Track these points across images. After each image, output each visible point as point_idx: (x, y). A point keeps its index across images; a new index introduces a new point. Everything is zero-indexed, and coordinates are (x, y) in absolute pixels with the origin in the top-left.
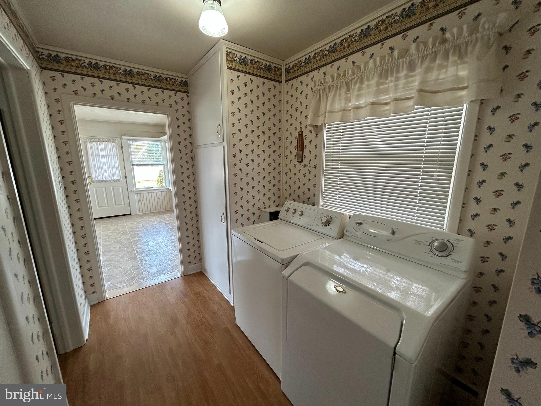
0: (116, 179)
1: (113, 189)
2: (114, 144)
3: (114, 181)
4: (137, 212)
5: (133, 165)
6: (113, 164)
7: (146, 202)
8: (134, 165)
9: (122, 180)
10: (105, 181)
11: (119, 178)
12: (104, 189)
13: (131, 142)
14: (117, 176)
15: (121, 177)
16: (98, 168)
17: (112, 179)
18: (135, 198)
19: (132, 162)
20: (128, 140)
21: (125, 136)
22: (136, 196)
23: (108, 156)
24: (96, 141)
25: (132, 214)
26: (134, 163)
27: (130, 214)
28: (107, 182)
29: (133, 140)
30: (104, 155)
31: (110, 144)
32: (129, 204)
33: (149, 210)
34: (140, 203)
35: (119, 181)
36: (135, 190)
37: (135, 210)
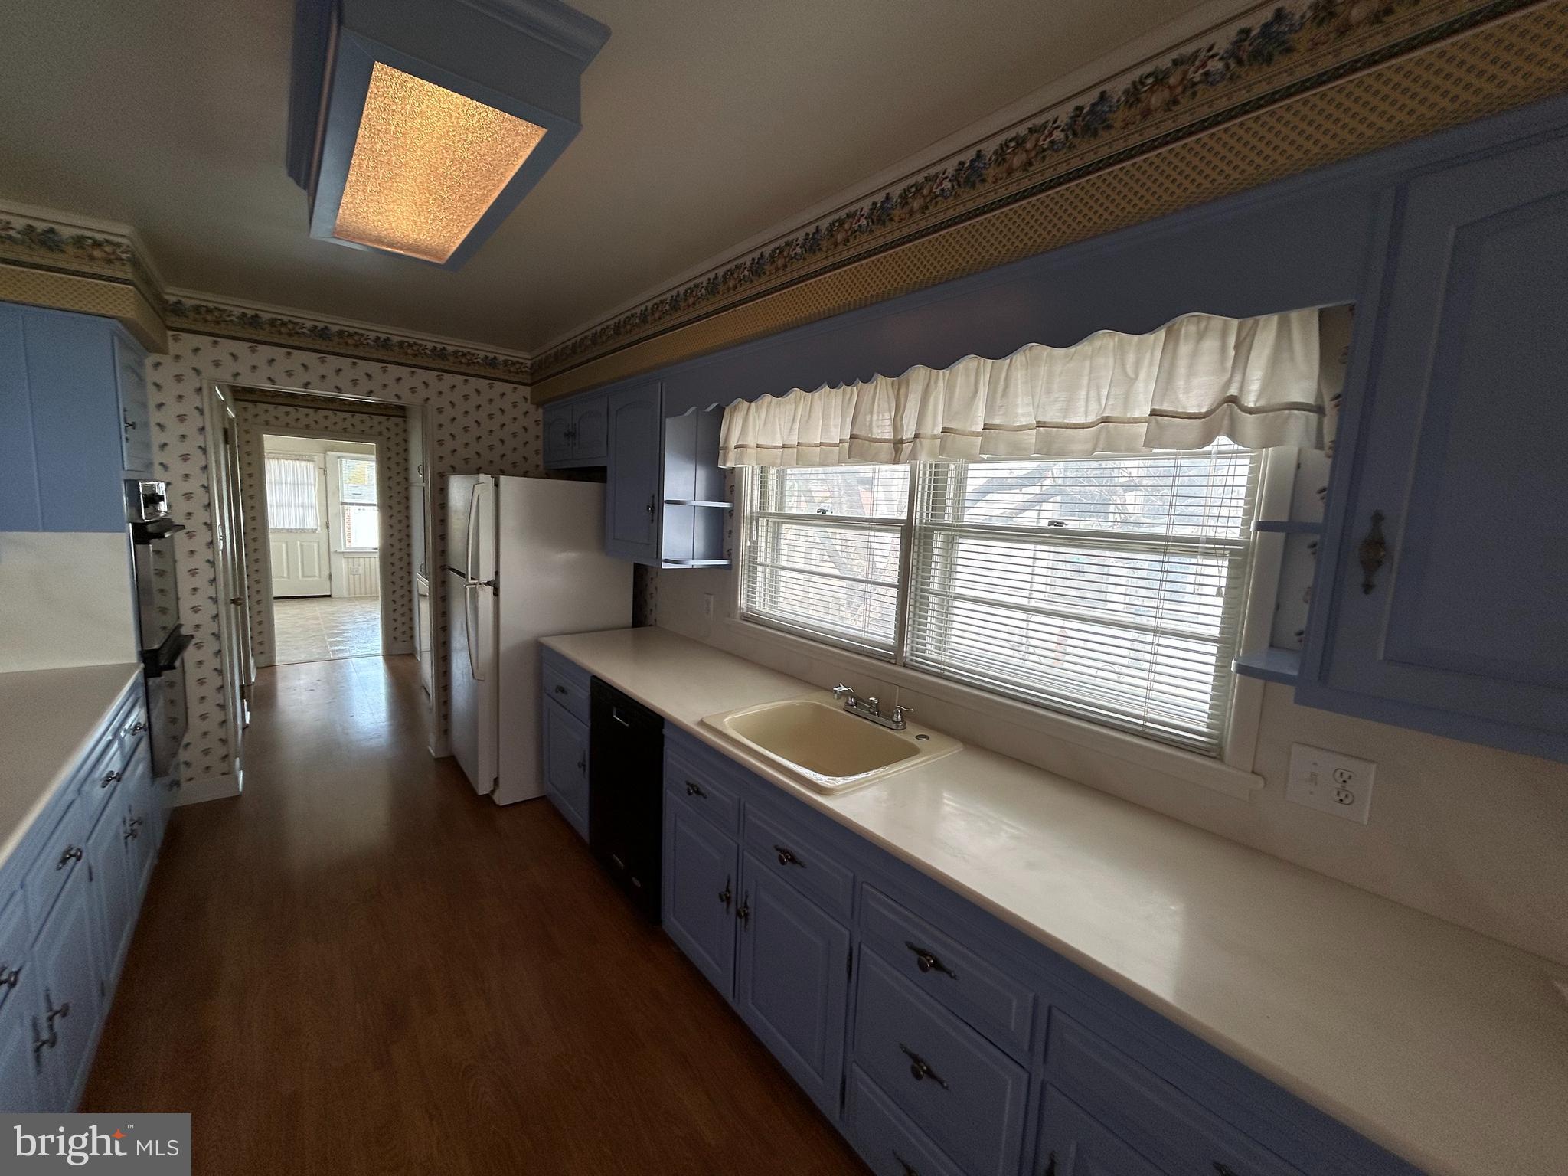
0: (308, 527)
1: (301, 546)
2: (311, 465)
3: (303, 531)
4: (344, 591)
5: (344, 504)
6: (306, 500)
7: (362, 577)
8: (346, 504)
9: (319, 529)
10: (288, 530)
11: (315, 527)
12: (284, 545)
13: (344, 461)
14: (312, 521)
15: (319, 524)
16: (277, 506)
17: (302, 527)
18: (342, 566)
19: (342, 497)
20: (339, 458)
21: (332, 451)
22: (344, 563)
23: (298, 484)
24: (278, 459)
25: (333, 596)
26: (345, 501)
27: (330, 596)
28: (291, 532)
29: (347, 458)
30: (290, 484)
31: (304, 463)
32: (330, 575)
33: (368, 590)
34: (351, 576)
35: (314, 531)
36: (343, 550)
37: (340, 587)
